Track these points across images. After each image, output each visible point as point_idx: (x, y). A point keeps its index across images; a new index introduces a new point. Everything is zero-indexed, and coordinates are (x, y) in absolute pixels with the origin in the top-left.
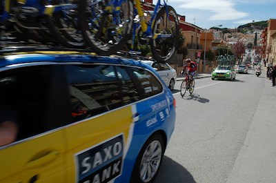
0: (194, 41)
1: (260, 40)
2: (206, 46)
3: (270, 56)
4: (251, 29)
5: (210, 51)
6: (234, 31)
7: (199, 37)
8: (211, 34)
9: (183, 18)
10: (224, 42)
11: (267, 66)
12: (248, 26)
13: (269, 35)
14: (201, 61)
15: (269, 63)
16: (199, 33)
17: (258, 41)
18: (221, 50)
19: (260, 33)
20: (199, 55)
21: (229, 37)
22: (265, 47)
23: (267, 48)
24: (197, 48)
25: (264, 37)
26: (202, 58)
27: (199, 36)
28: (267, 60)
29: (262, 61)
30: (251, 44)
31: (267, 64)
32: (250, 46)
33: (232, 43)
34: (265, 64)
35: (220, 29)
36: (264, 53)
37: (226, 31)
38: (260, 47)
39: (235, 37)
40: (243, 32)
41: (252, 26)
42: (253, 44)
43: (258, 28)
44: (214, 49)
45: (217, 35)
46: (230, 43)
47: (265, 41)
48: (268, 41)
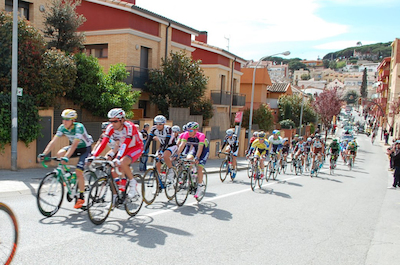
0: (228, 88)
1: (374, 85)
2: (255, 99)
3: (396, 121)
4: (354, 61)
5: (262, 109)
6: (317, 65)
7: (238, 78)
8: (264, 71)
9: (203, 36)
10: (294, 89)
11: (390, 142)
12: (347, 54)
13: (394, 75)
14: (244, 131)
15: (396, 135)
16: (239, 69)
17: (369, 88)
18: (288, 108)
19: (374, 69)
20: (239, 118)
21: (305, 78)
22: (385, 100)
23: (391, 102)
24: (235, 103)
25: (383, 79)
26: (245, 125)
27: (238, 75)
28: (392, 130)
29: (379, 132)
30: (354, 95)
31: (391, 138)
32: (352, 99)
33: (312, 91)
34: (387, 139)
35: (286, 62)
36: (383, 113)
37: (297, 65)
38: (374, 102)
39: (319, 77)
40: (335, 68)
41: (356, 55)
42: (359, 93)
43: (369, 59)
44: (271, 105)
45: (277, 75)
46: (307, 91)
47: (386, 87)
48: (392, 88)
